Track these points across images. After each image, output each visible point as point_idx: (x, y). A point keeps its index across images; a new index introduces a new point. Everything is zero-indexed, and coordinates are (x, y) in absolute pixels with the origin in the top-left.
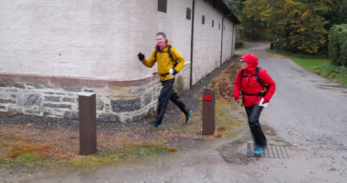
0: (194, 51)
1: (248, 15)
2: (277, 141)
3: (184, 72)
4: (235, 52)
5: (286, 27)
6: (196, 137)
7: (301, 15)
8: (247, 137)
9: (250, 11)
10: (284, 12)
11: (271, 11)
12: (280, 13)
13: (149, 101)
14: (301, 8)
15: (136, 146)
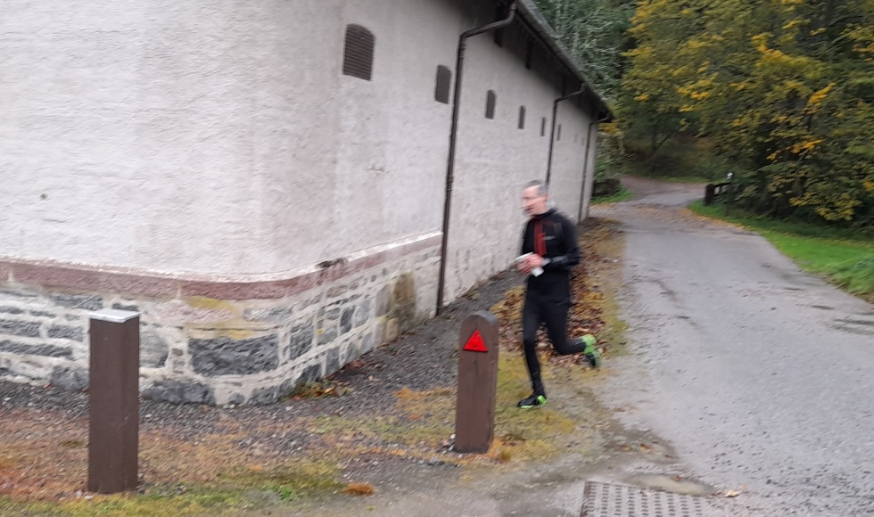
0: (453, 201)
1: (638, 93)
2: (678, 479)
3: (418, 265)
4: (592, 207)
5: (757, 134)
6: (435, 458)
7: (808, 97)
8: (587, 463)
9: (646, 82)
10: (754, 86)
11: (714, 81)
12: (743, 90)
13: (304, 346)
14: (810, 76)
15: (253, 474)
